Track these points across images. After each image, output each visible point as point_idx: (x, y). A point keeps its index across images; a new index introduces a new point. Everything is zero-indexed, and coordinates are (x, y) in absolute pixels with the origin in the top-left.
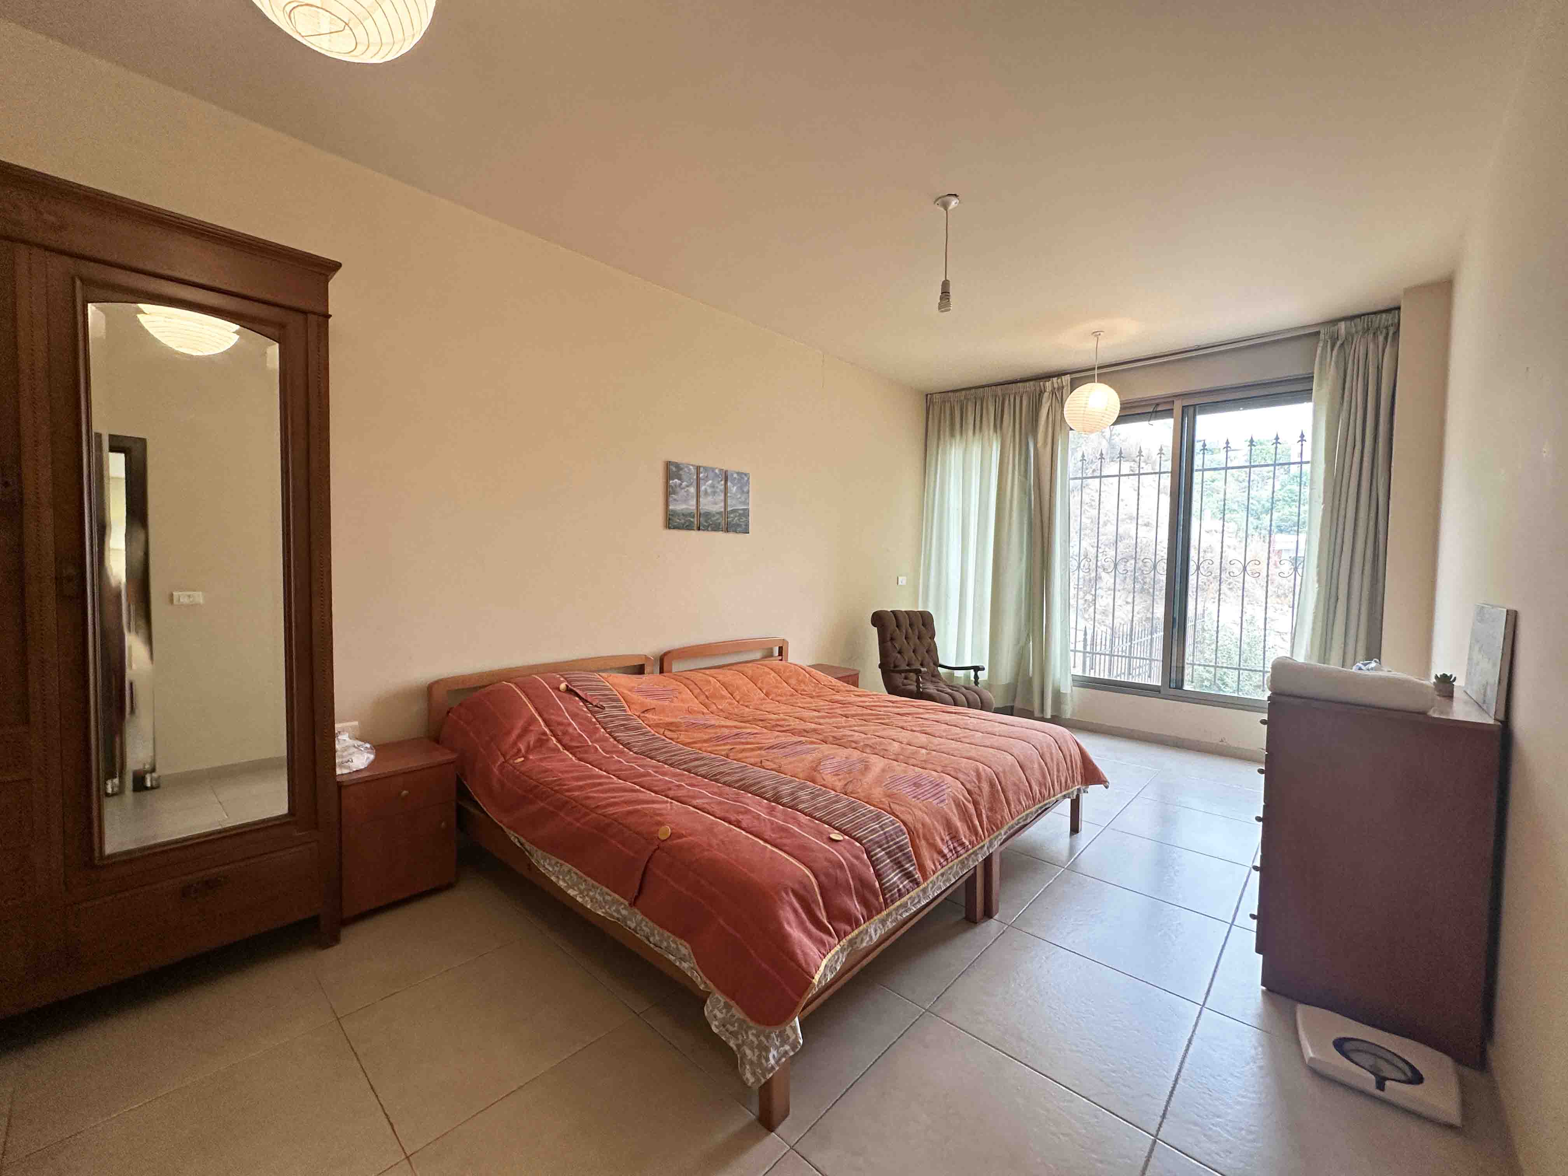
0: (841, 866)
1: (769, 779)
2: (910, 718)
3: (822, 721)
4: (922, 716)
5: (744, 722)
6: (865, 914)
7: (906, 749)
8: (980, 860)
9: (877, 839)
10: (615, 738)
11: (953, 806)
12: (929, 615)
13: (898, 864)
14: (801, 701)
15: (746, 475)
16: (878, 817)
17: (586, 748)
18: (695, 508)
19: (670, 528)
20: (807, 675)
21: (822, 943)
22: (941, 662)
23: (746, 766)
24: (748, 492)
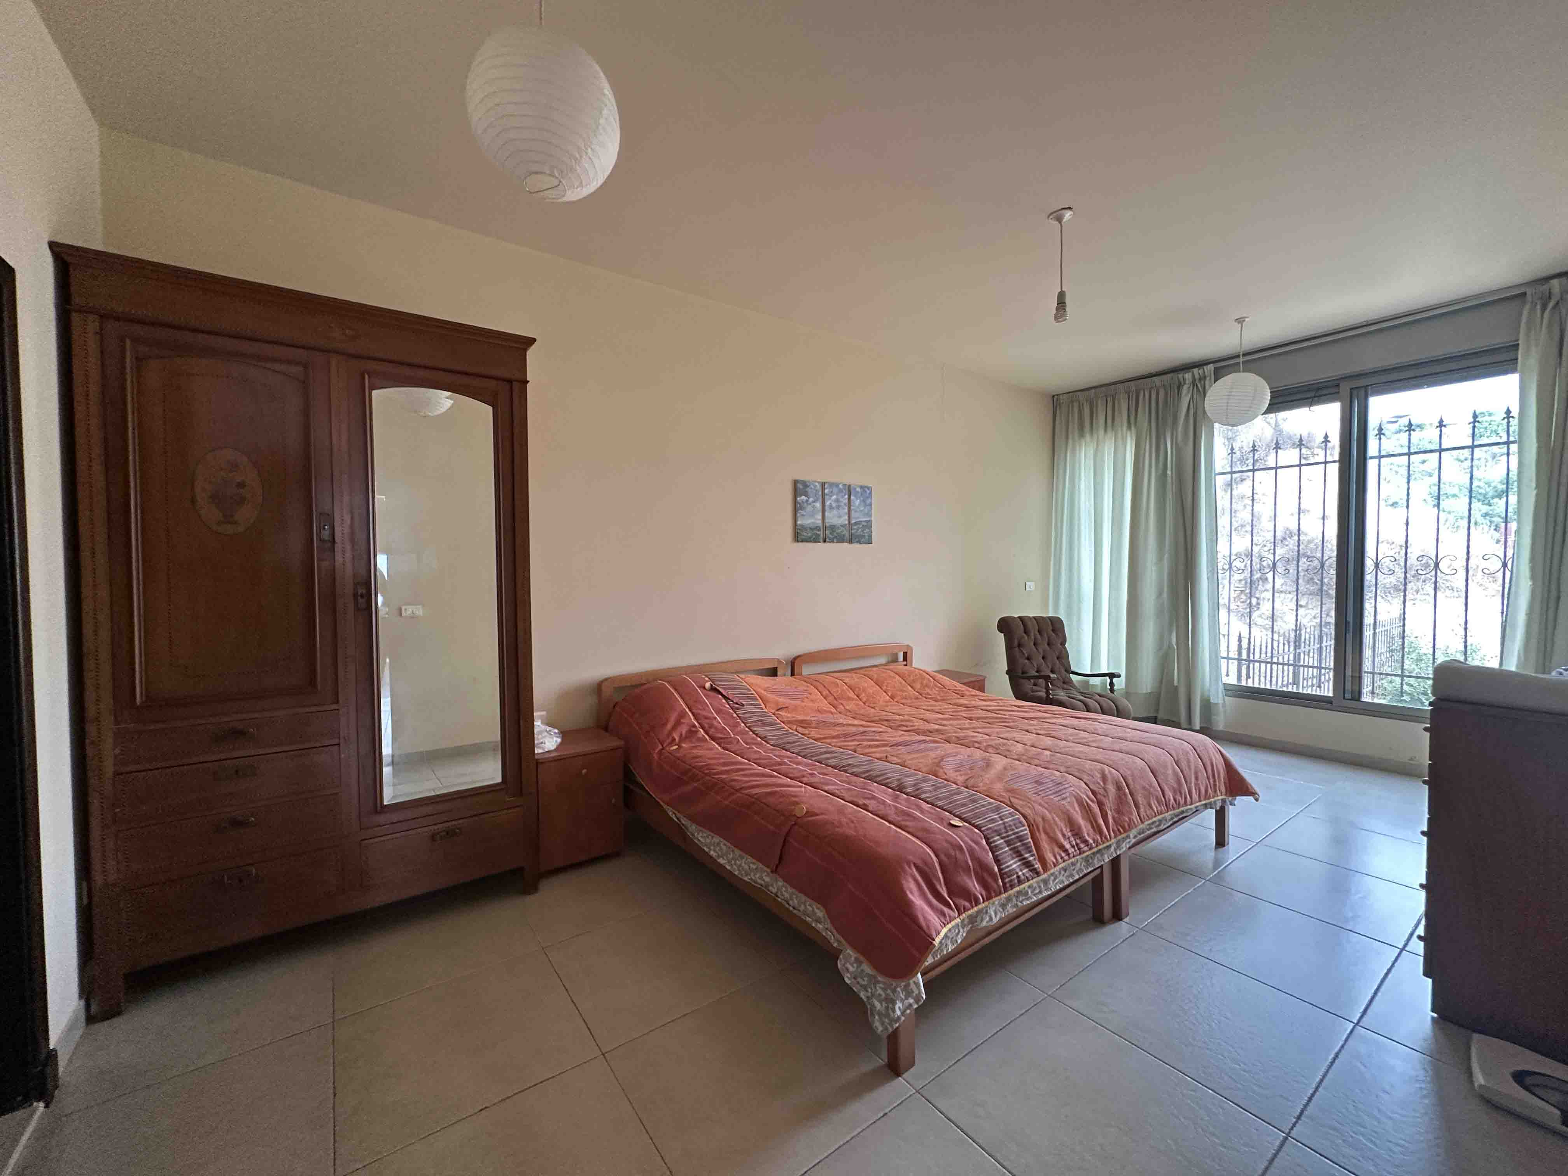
0: (961, 849)
1: (893, 772)
2: (1035, 722)
3: (945, 722)
4: (1048, 720)
5: (870, 722)
6: (984, 893)
7: (1029, 750)
8: (1107, 860)
9: (996, 828)
10: (753, 732)
11: (1076, 805)
12: (1060, 621)
13: (1018, 854)
14: (925, 703)
15: (868, 488)
16: (997, 809)
17: (729, 740)
18: (820, 521)
19: (798, 541)
20: (932, 680)
21: (943, 914)
22: (1073, 668)
23: (872, 760)
24: (870, 505)
